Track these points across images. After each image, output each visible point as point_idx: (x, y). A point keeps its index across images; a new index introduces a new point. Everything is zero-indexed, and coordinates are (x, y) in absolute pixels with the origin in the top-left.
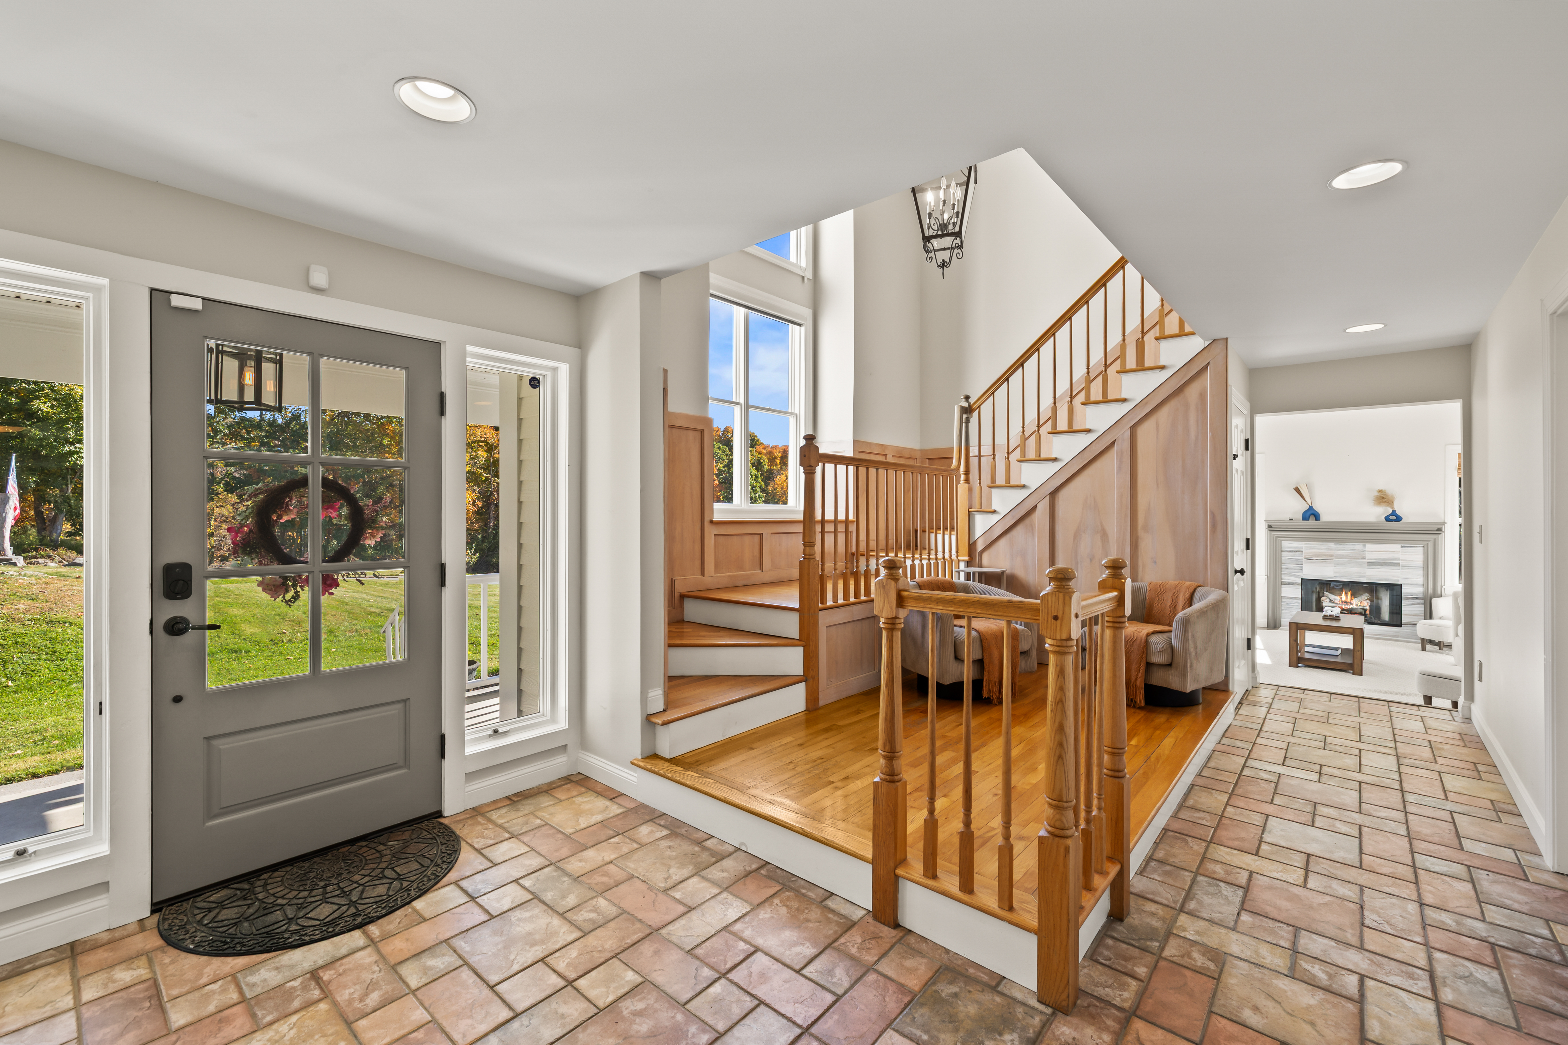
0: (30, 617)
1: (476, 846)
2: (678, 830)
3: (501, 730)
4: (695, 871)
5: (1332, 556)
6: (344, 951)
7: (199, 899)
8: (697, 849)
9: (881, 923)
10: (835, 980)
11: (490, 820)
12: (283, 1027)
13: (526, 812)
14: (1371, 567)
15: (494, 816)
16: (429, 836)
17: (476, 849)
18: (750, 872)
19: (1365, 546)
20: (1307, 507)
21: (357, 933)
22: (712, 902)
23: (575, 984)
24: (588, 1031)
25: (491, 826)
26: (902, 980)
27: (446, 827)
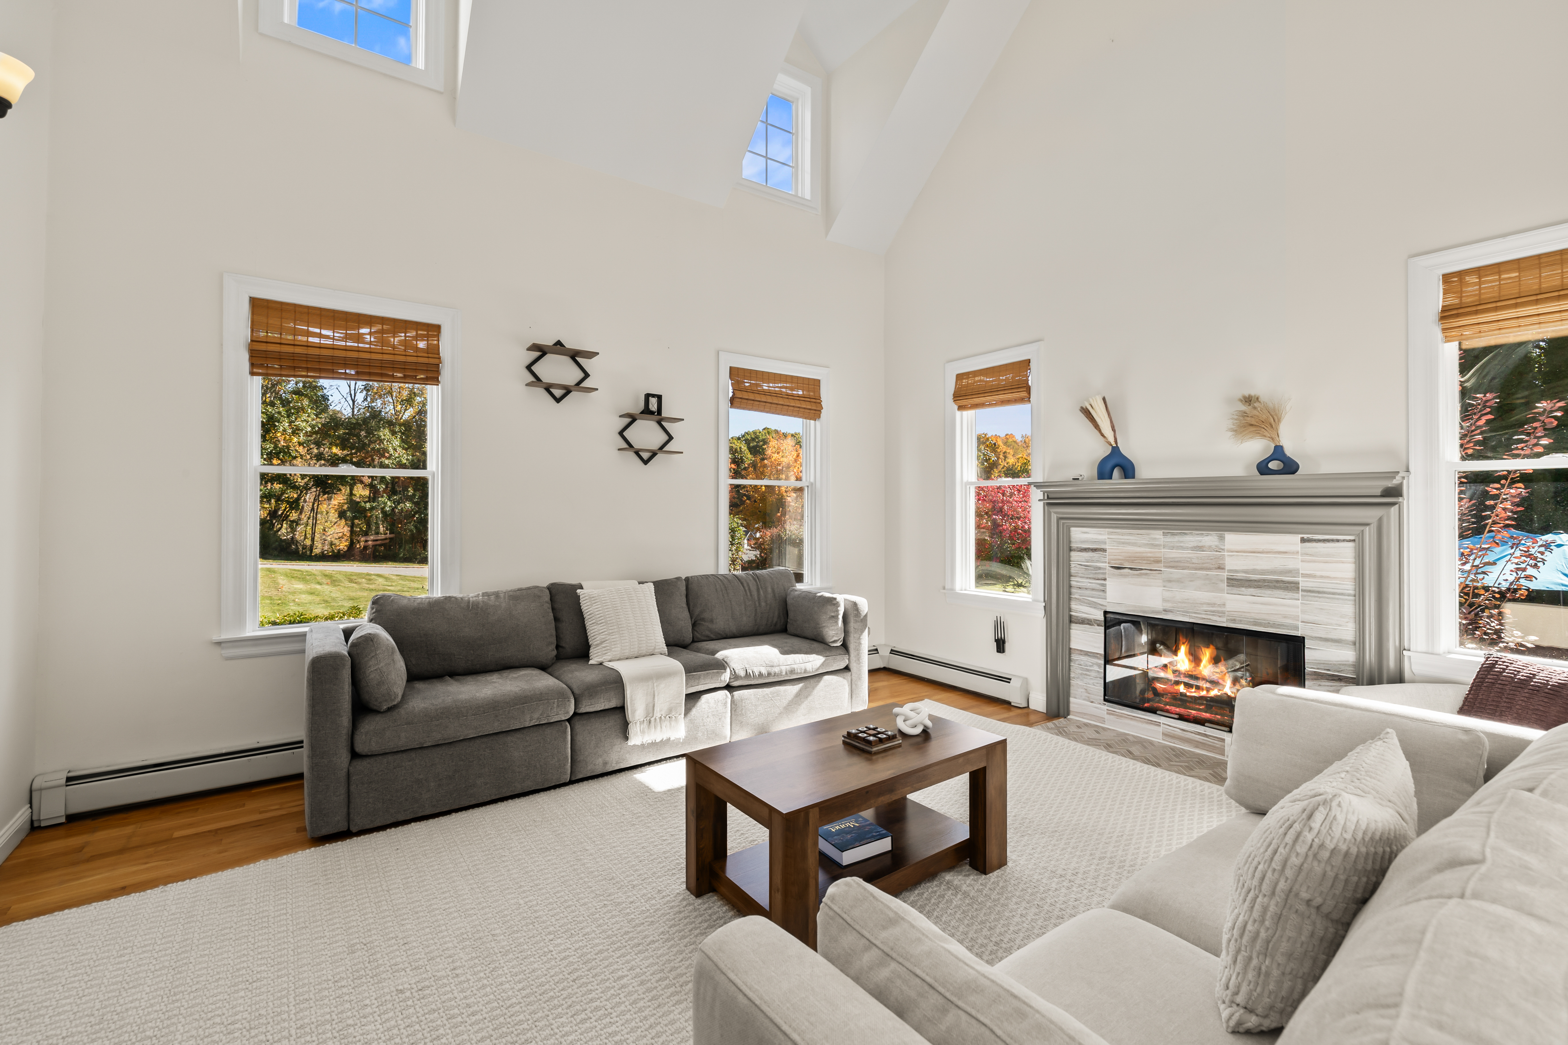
5: (1158, 561)
14: (1235, 590)
19: (1222, 538)
20: (1107, 451)
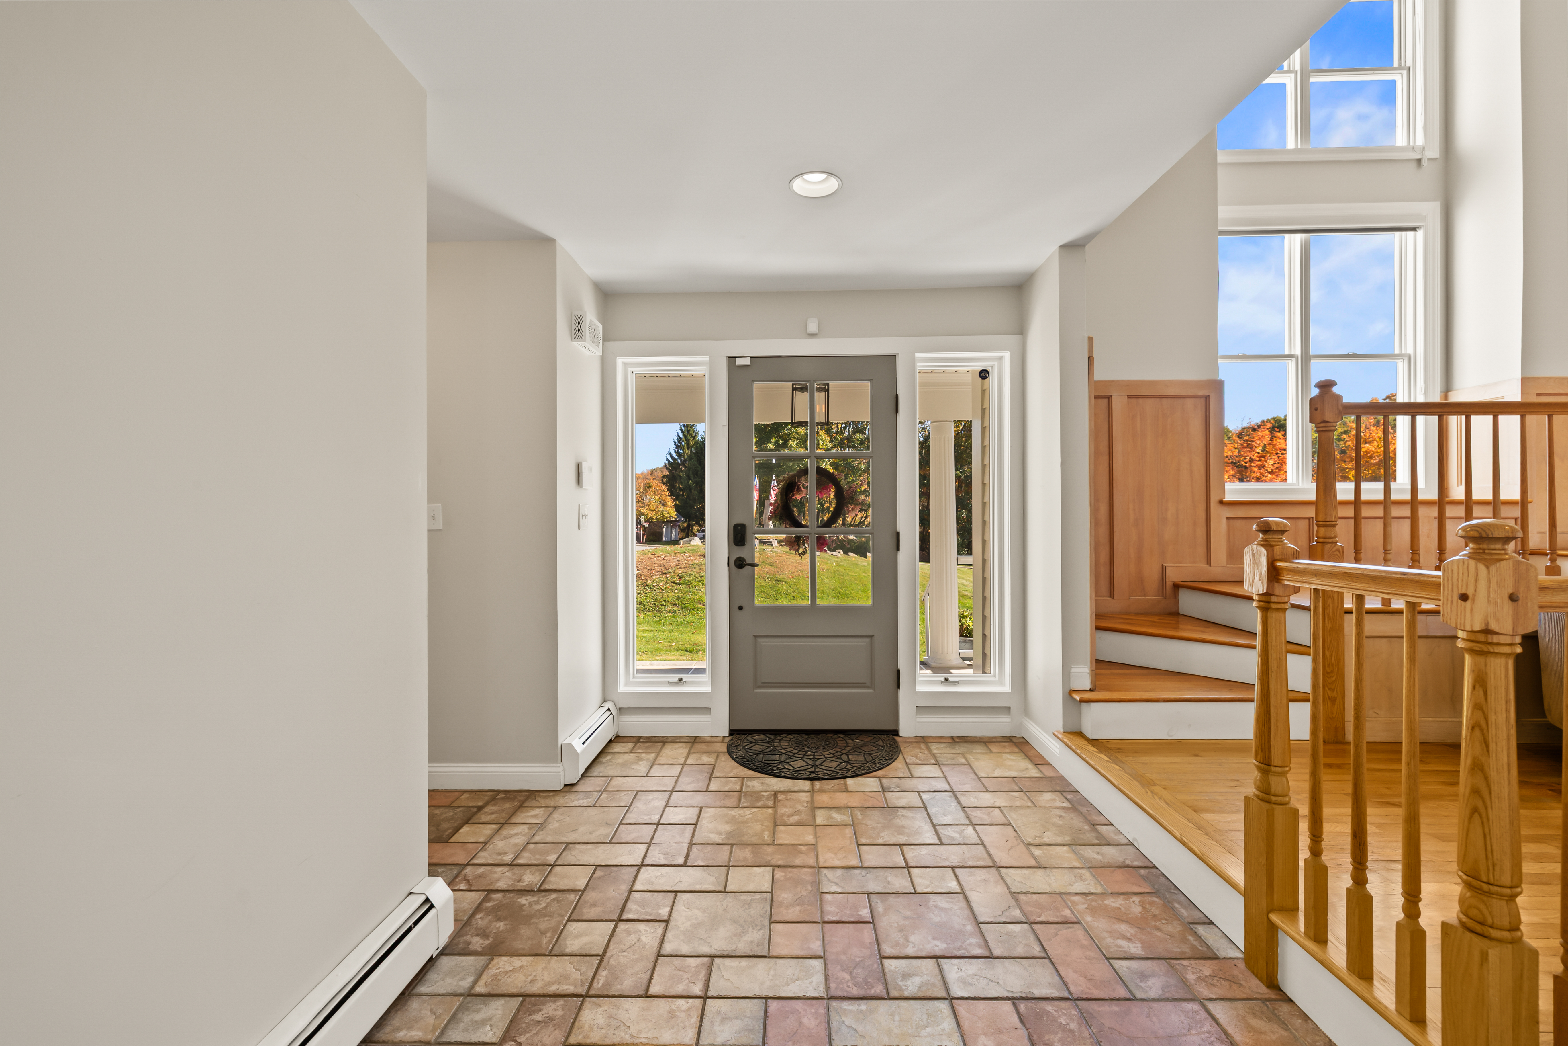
0: (768, 576)
1: (907, 761)
2: (1079, 807)
3: (951, 680)
4: (1069, 842)
6: (796, 789)
7: (750, 736)
8: (1086, 827)
9: (1253, 973)
10: (1143, 985)
11: (929, 749)
12: (748, 812)
13: (959, 751)
15: (934, 747)
16: (882, 744)
17: (906, 763)
18: (1128, 866)
21: (808, 783)
22: (1066, 871)
23: (912, 870)
24: (898, 900)
25: (926, 752)
26: (1230, 1030)
27: (896, 742)
